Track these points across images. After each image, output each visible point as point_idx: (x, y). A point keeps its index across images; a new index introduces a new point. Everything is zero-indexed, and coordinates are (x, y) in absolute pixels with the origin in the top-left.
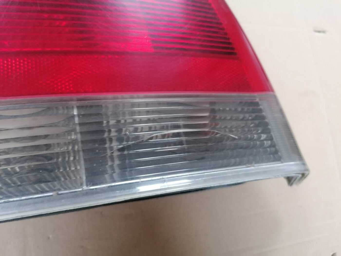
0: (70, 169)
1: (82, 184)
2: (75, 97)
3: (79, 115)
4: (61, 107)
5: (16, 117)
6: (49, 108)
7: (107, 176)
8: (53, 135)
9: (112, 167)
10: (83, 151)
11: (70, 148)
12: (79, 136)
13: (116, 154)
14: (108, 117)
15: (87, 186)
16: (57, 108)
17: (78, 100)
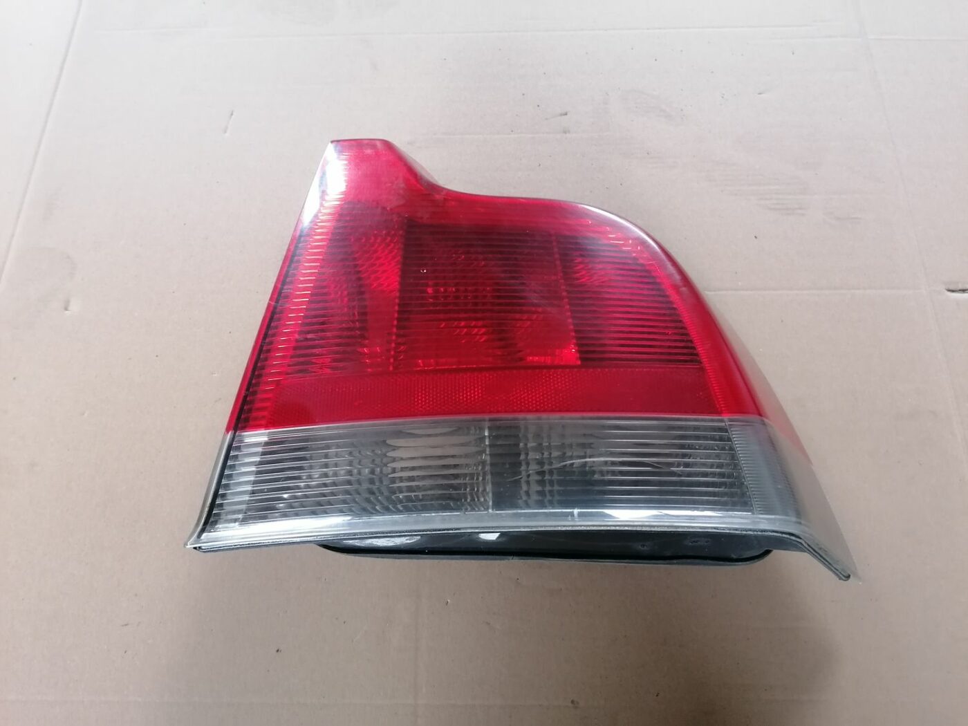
0: (478, 500)
1: (488, 509)
2: (487, 417)
3: (489, 437)
4: (473, 428)
5: (429, 436)
6: (459, 428)
7: (520, 502)
8: (462, 465)
9: (527, 493)
10: (492, 474)
11: (480, 468)
12: (488, 458)
13: (535, 478)
14: (527, 439)
15: (493, 510)
16: (468, 428)
17: (490, 420)
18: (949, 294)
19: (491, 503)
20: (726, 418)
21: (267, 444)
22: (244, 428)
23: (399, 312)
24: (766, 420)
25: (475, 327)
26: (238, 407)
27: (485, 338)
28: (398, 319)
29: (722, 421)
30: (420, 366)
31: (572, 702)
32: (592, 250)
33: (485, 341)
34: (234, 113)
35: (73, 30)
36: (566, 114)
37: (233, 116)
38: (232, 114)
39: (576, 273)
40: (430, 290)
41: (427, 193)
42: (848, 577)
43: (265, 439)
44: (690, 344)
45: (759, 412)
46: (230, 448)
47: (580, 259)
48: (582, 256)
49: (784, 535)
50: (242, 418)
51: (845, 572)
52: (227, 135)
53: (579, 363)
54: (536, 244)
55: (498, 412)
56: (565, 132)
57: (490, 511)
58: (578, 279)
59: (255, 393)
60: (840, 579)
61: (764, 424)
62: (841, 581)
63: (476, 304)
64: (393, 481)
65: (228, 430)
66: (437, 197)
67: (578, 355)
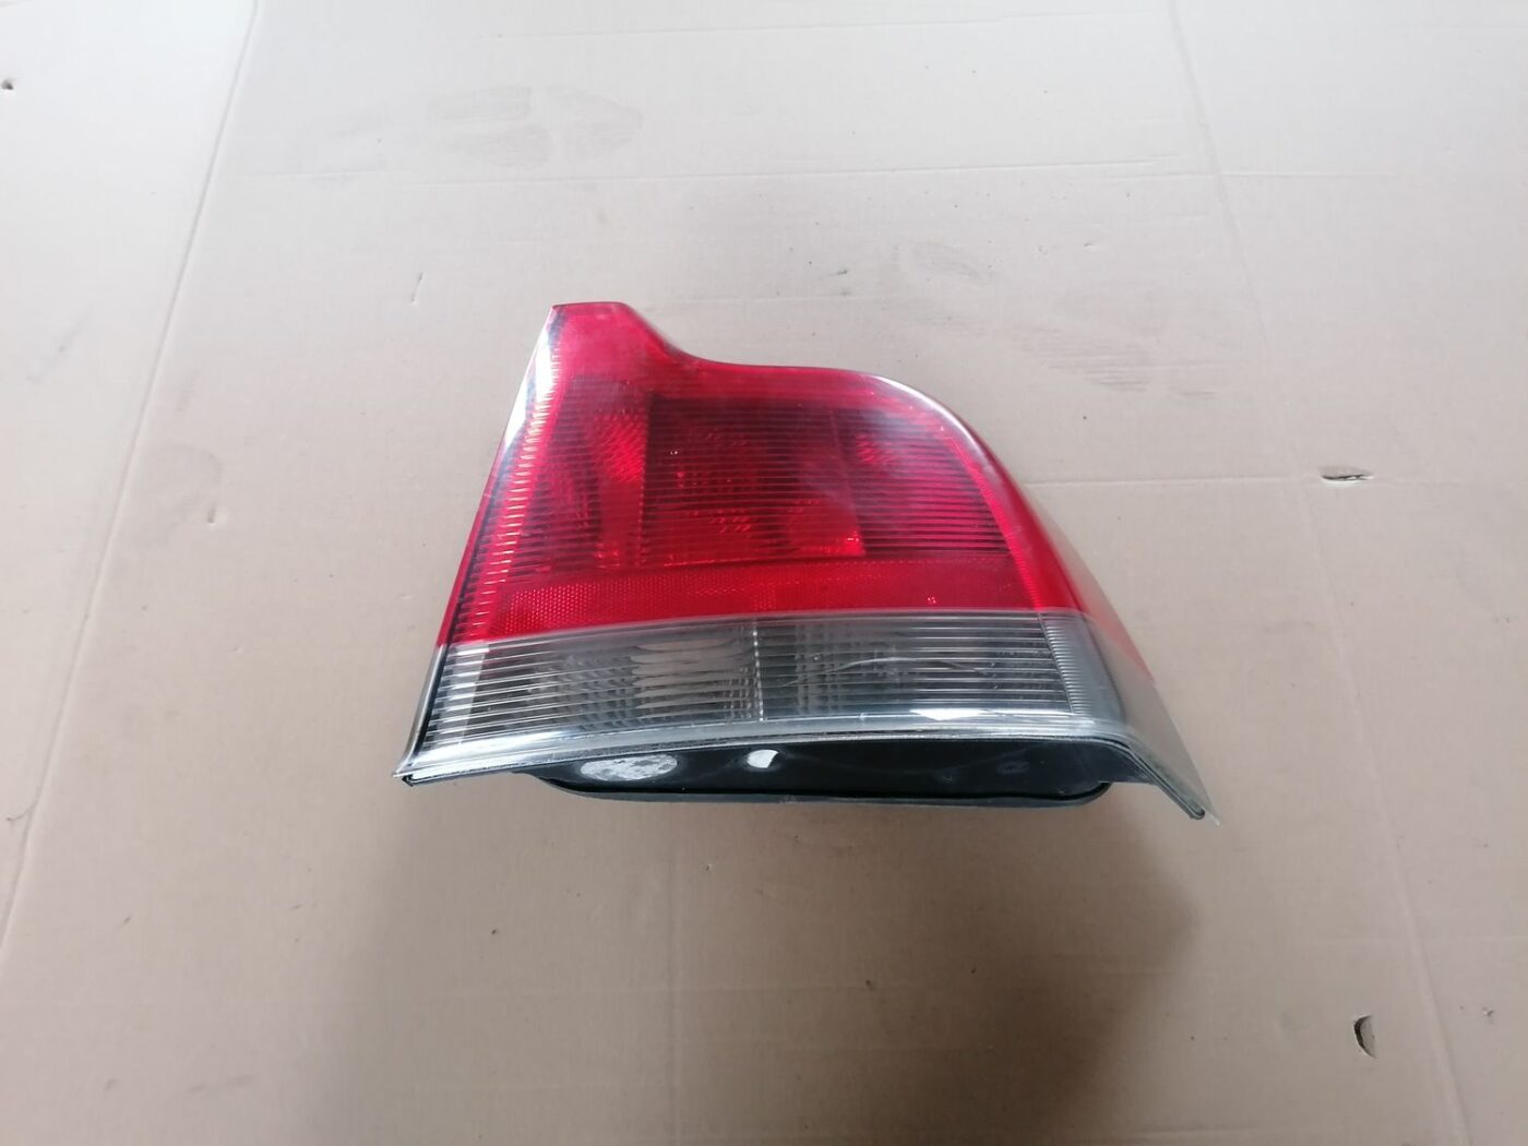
0: (745, 709)
1: (759, 716)
2: (755, 616)
3: (758, 638)
4: (737, 629)
7: (797, 708)
9: (806, 698)
10: (762, 679)
14: (805, 640)
15: (764, 717)
16: (732, 630)
17: (758, 620)
18: (1326, 481)
19: (761, 712)
20: (1040, 611)
21: (488, 656)
22: (459, 640)
23: (645, 501)
24: (1086, 616)
25: (736, 514)
26: (452, 615)
27: (748, 526)
28: (644, 509)
29: (1034, 615)
30: (671, 562)
31: (868, 983)
32: (877, 425)
33: (748, 531)
34: (423, 278)
35: (209, 175)
36: (845, 272)
37: (422, 281)
38: (420, 278)
39: (860, 451)
40: (680, 475)
41: (675, 362)
42: (1202, 814)
43: (487, 650)
44: (995, 530)
45: (1079, 607)
46: (443, 663)
47: (863, 436)
48: (866, 432)
49: (1108, 743)
50: (455, 630)
51: (1197, 806)
52: (415, 303)
53: (864, 552)
54: (809, 420)
55: (768, 610)
56: (845, 294)
57: (761, 719)
58: (861, 458)
59: (471, 599)
60: (1192, 816)
61: (1085, 620)
62: (1193, 820)
63: (737, 489)
64: (639, 702)
65: (439, 644)
66: (687, 367)
67: (862, 544)
